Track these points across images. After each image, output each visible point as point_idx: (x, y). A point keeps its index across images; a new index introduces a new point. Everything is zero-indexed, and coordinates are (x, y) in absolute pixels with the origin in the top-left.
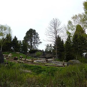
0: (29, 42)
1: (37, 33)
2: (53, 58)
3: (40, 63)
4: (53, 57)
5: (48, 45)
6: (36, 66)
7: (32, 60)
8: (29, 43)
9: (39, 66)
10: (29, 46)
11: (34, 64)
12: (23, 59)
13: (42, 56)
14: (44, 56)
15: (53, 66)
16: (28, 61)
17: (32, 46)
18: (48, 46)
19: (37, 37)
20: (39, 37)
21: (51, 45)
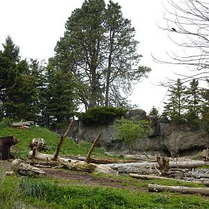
0: (81, 69)
1: (127, 22)
2: (204, 153)
3: (125, 178)
4: (202, 148)
5: (179, 83)
6: (96, 192)
7: (89, 160)
8: (82, 71)
9: (116, 190)
10: (82, 87)
11: (94, 179)
12: (42, 155)
13: (149, 143)
14: (155, 143)
15: (187, 193)
16: (65, 167)
17: (96, 89)
18: (177, 91)
19: (127, 43)
20: (135, 43)
21: (194, 83)
